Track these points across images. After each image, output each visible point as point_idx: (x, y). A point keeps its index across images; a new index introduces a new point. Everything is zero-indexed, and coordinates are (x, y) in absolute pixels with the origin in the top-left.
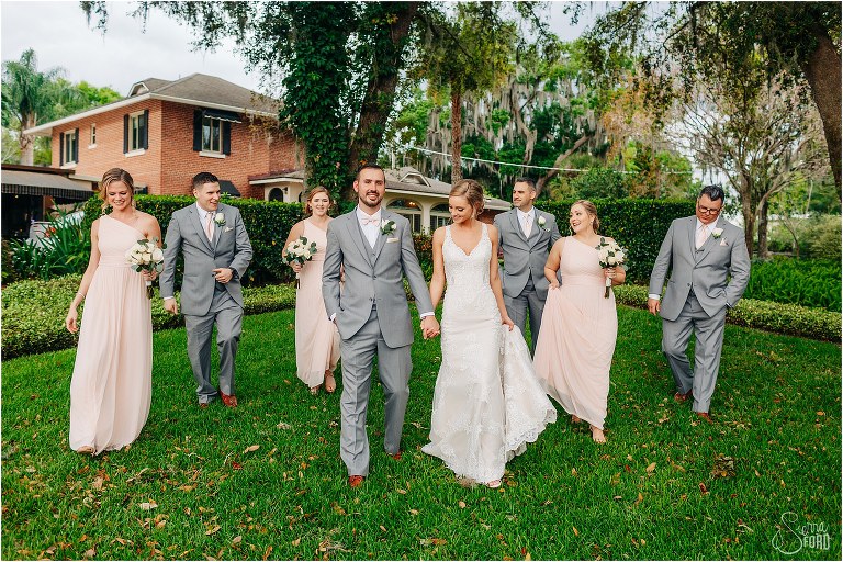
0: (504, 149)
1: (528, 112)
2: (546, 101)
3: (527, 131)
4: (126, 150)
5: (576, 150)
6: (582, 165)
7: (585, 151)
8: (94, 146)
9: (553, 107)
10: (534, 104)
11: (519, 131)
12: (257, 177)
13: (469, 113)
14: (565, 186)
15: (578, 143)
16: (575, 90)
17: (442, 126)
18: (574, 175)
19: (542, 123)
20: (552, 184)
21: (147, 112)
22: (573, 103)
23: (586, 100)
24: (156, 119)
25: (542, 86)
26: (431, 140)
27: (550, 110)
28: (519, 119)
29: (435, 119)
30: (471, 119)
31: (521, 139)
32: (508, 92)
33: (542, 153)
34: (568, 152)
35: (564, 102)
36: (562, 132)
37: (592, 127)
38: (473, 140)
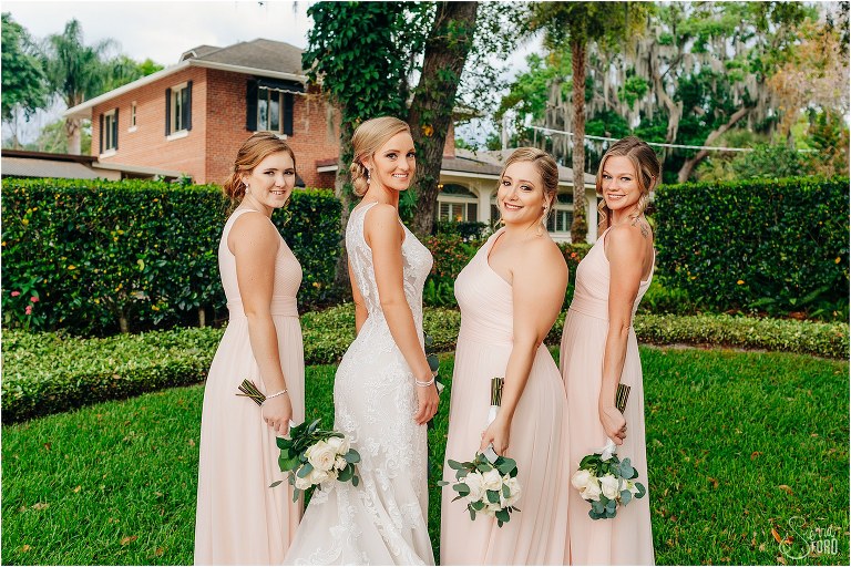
0: (642, 126)
1: (671, 80)
2: (693, 67)
3: (670, 103)
4: (168, 132)
5: (733, 126)
6: (742, 142)
7: (743, 126)
8: (133, 129)
9: (703, 73)
10: (679, 71)
11: (661, 104)
12: (328, 163)
13: (598, 84)
14: (719, 170)
15: (735, 117)
16: (730, 52)
17: (565, 99)
18: (731, 156)
19: (690, 94)
20: (702, 168)
21: (190, 84)
22: (729, 67)
23: (746, 62)
24: (200, 92)
25: (689, 46)
26: (551, 116)
27: (699, 77)
28: (660, 89)
29: (556, 92)
30: (601, 92)
31: (663, 114)
32: (646, 56)
33: (689, 131)
34: (723, 128)
35: (717, 66)
36: (714, 105)
37: (753, 96)
38: (603, 116)
